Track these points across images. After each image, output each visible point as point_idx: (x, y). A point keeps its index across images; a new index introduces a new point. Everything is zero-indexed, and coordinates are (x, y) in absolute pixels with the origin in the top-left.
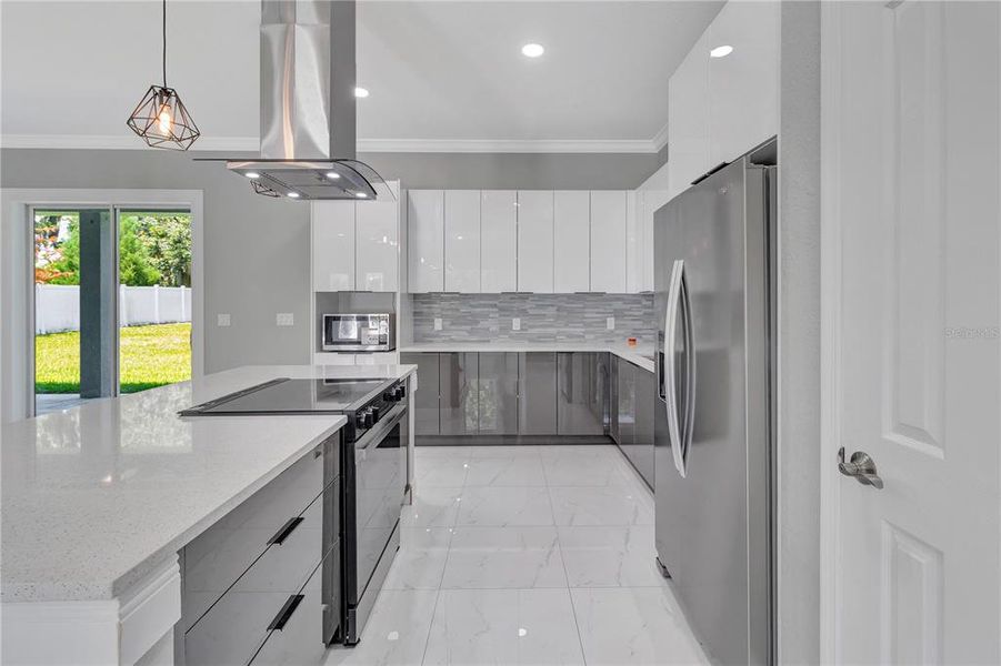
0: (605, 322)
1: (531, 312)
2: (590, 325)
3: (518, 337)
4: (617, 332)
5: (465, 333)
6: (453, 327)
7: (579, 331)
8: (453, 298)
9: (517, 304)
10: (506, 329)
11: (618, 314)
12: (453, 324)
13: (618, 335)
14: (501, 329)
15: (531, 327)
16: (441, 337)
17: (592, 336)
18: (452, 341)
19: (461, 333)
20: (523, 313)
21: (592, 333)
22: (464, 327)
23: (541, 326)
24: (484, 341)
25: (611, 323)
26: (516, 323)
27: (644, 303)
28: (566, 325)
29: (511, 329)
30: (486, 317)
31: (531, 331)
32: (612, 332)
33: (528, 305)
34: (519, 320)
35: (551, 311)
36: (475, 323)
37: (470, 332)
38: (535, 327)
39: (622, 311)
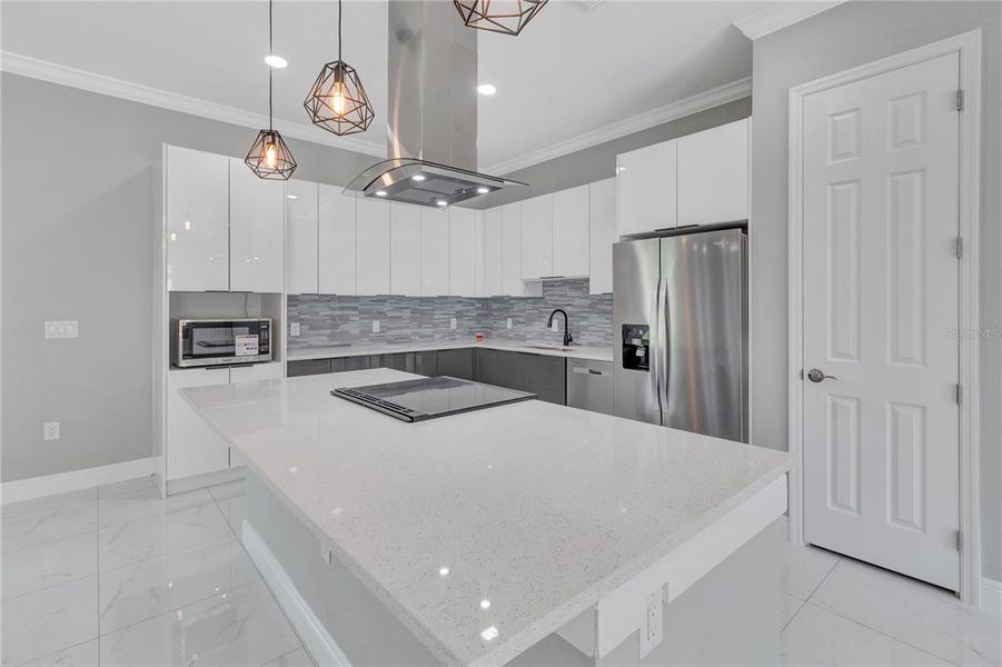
0: (449, 322)
1: (389, 314)
2: (436, 325)
3: (378, 339)
4: (459, 330)
5: (325, 338)
6: (312, 332)
7: (429, 331)
8: (312, 300)
9: (380, 308)
10: (366, 332)
11: (459, 315)
12: (311, 328)
13: (459, 333)
14: (362, 331)
15: (389, 329)
16: (297, 343)
17: (440, 336)
18: (310, 347)
19: (321, 338)
20: (381, 315)
21: (440, 332)
22: (323, 331)
23: (398, 328)
24: (345, 345)
25: (454, 322)
26: (376, 326)
27: (477, 305)
28: (419, 326)
29: (371, 331)
30: (345, 320)
31: (388, 333)
32: (454, 331)
33: (386, 308)
34: (378, 322)
35: (407, 313)
36: (335, 326)
37: (330, 336)
38: (393, 329)
39: (461, 312)
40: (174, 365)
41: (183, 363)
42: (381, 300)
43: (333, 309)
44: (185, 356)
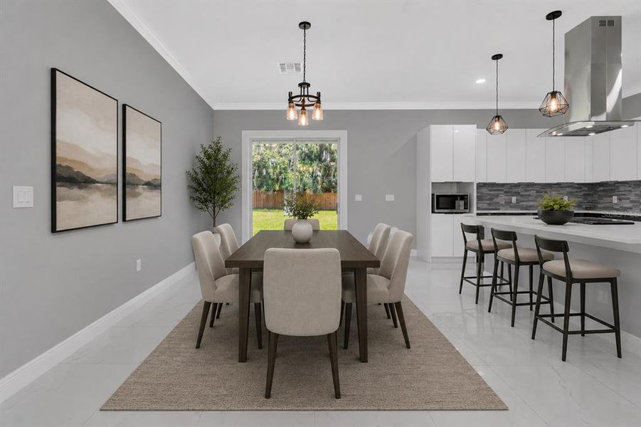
1: (522, 193)
3: (515, 208)
5: (486, 205)
6: (479, 202)
8: (480, 186)
9: (516, 190)
10: (509, 203)
11: (570, 194)
12: (479, 200)
14: (506, 203)
20: (517, 194)
22: (485, 202)
23: (528, 201)
26: (514, 199)
27: (584, 189)
29: (511, 203)
30: (496, 196)
31: (521, 203)
33: (519, 190)
35: (533, 193)
36: (491, 199)
37: (489, 204)
38: (523, 201)
39: (571, 192)
40: (433, 212)
41: (436, 211)
42: (518, 185)
43: (490, 191)
44: (437, 208)
